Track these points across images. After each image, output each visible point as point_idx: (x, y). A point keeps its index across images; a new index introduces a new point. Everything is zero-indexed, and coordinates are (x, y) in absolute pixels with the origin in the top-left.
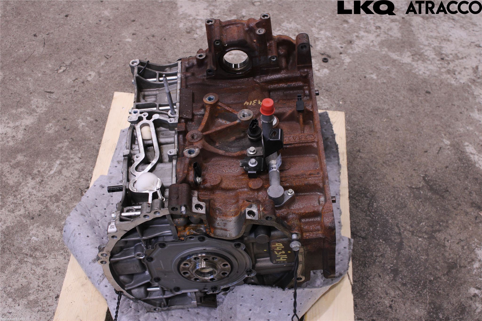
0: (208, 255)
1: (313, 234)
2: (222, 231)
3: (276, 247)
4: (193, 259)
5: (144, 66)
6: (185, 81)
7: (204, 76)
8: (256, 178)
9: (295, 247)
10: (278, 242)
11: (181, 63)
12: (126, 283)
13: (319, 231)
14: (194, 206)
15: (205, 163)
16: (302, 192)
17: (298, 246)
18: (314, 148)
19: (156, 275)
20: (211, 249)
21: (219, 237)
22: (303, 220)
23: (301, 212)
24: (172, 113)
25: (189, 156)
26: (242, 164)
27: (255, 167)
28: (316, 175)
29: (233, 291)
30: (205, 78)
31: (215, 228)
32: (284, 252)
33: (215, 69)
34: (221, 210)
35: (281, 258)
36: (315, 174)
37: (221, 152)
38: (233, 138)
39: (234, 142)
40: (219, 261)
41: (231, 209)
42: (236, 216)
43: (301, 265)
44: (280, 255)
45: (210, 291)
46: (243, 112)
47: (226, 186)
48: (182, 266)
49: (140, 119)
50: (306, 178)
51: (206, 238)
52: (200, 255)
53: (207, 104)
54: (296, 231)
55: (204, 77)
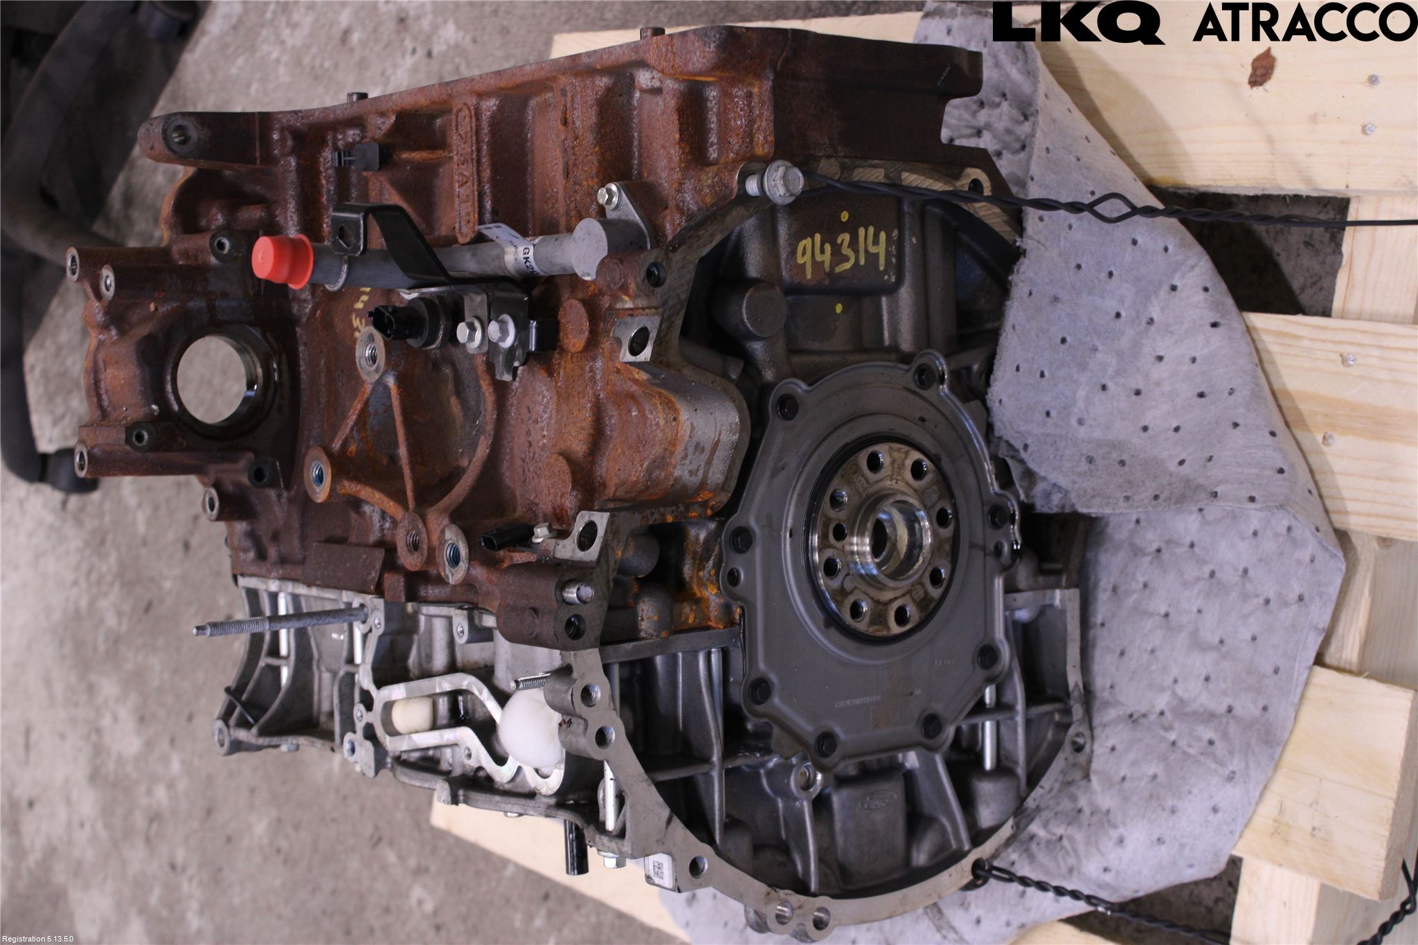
0: (819, 523)
1: (760, 115)
2: (716, 461)
3: (817, 265)
4: (835, 583)
5: (235, 707)
6: (289, 567)
7: (279, 496)
8: (558, 322)
9: (786, 185)
10: (793, 253)
11: (242, 575)
12: (943, 846)
13: (749, 95)
14: (581, 555)
15: (514, 510)
16: (630, 155)
17: (781, 170)
18: (500, 108)
19: (912, 730)
20: (792, 508)
21: (736, 473)
22: (713, 154)
23: (676, 159)
24: (363, 617)
25: (463, 565)
26: (508, 372)
27: (516, 326)
28: (569, 99)
29: (1018, 445)
30: (285, 494)
31: (703, 485)
32: (845, 238)
33: (251, 456)
34: (654, 461)
35: (872, 249)
36: (565, 106)
37: (482, 451)
38: (454, 405)
39: (463, 402)
40: (849, 482)
41: (657, 424)
42: (678, 405)
43: (905, 175)
44: (856, 252)
45: (1007, 535)
46: (363, 362)
47: (584, 436)
48: (862, 626)
49: (370, 734)
50: (576, 138)
51: (734, 521)
52: (816, 557)
53: (332, 489)
54: (733, 177)
55: (284, 500)
